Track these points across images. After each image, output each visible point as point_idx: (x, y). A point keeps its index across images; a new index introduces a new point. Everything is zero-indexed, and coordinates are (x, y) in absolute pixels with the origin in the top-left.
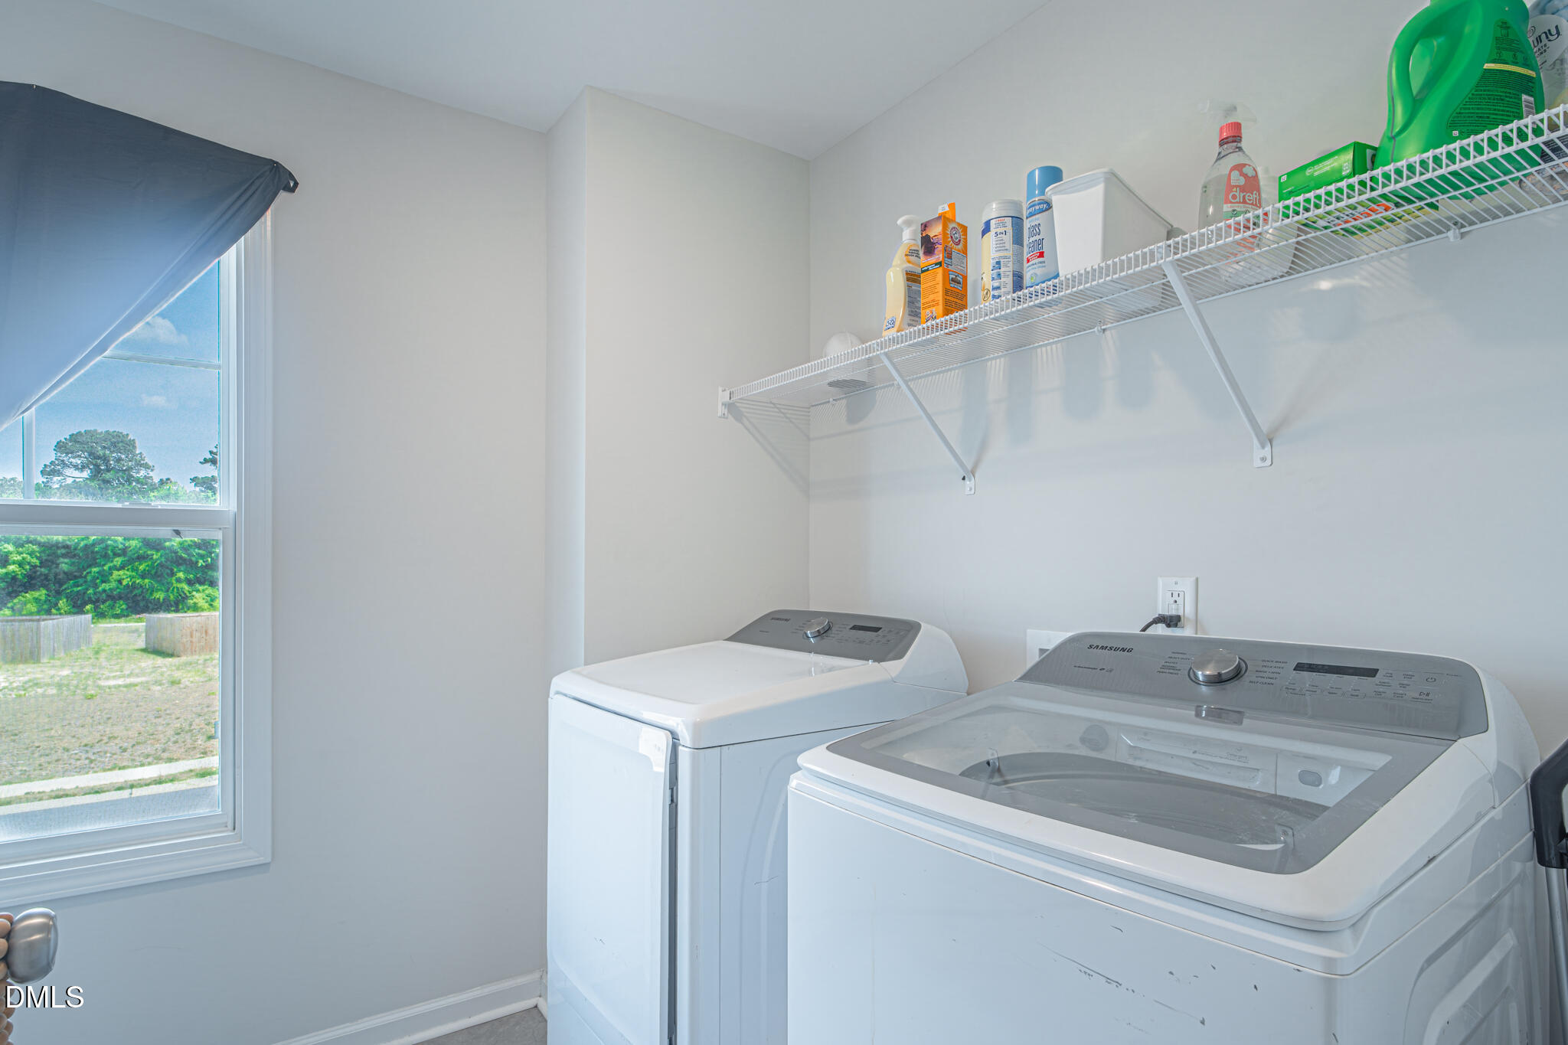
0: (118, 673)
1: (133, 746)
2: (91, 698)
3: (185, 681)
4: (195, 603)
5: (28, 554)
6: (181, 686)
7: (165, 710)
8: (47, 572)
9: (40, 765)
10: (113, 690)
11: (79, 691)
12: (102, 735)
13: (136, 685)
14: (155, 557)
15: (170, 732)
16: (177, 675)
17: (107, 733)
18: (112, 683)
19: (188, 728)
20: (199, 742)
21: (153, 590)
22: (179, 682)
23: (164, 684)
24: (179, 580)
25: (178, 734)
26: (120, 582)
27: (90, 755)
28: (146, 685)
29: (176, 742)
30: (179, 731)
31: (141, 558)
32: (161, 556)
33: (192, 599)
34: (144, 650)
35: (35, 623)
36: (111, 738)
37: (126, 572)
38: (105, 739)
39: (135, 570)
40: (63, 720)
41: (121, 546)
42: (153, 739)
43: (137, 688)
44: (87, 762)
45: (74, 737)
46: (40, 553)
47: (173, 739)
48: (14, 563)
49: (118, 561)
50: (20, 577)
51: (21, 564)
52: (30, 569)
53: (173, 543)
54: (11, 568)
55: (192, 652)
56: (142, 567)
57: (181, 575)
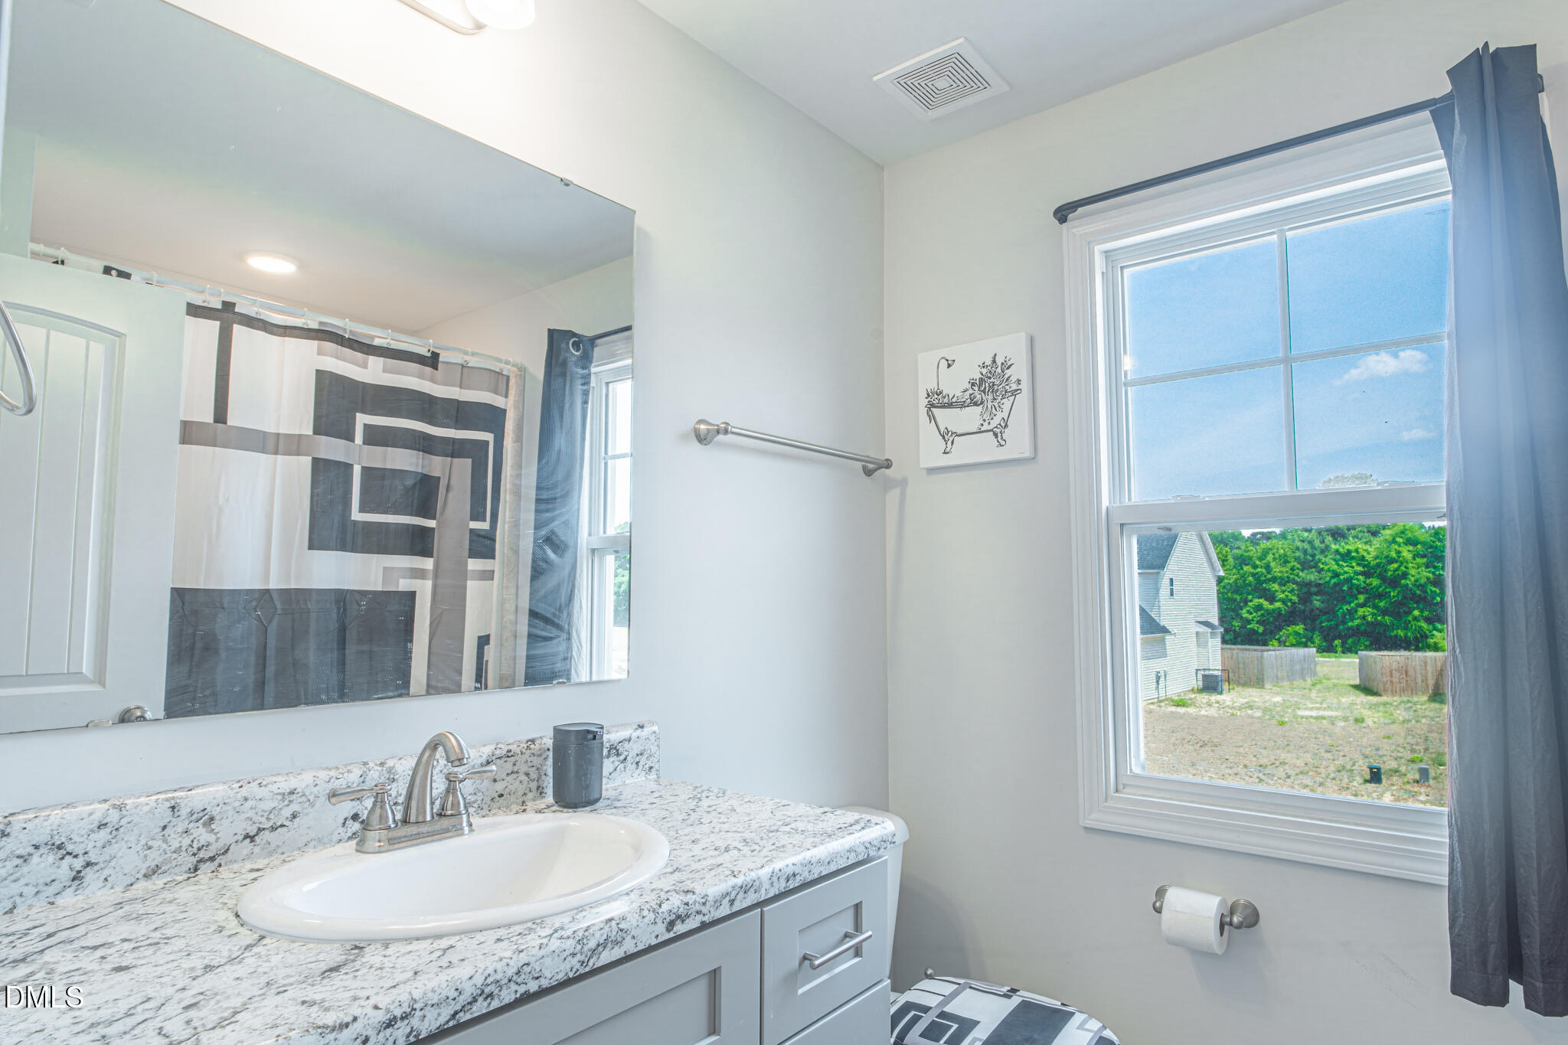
0: (1318, 705)
1: (1297, 774)
2: (1282, 724)
3: (1369, 722)
4: (1435, 643)
5: (1289, 592)
6: (1364, 725)
7: (1337, 746)
8: (1303, 608)
9: (1223, 776)
10: (1304, 720)
11: (1277, 717)
12: (1275, 759)
13: (1324, 718)
14: (1392, 594)
15: (1332, 768)
16: (1366, 713)
17: (1281, 758)
18: (1307, 713)
19: (1348, 767)
20: (1355, 784)
21: (1392, 627)
22: (1363, 720)
23: (1349, 721)
24: (1415, 619)
25: (1339, 771)
26: (1364, 617)
27: (1261, 775)
28: (1332, 721)
29: (1334, 779)
30: (1341, 768)
31: (1381, 596)
32: (1399, 593)
33: (1432, 639)
34: (1356, 687)
35: (1259, 653)
36: (1283, 763)
37: (1369, 609)
38: (1278, 763)
39: (1375, 607)
40: (1253, 740)
41: (1363, 585)
42: (1316, 771)
43: (1324, 721)
44: (1257, 780)
45: (1255, 756)
46: (1298, 590)
47: (1332, 775)
48: (1280, 600)
49: (1362, 598)
50: (1283, 612)
51: (1284, 602)
52: (1292, 606)
53: (1408, 582)
54: (1278, 605)
55: (1392, 692)
56: (1382, 604)
57: (1416, 613)
